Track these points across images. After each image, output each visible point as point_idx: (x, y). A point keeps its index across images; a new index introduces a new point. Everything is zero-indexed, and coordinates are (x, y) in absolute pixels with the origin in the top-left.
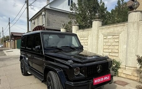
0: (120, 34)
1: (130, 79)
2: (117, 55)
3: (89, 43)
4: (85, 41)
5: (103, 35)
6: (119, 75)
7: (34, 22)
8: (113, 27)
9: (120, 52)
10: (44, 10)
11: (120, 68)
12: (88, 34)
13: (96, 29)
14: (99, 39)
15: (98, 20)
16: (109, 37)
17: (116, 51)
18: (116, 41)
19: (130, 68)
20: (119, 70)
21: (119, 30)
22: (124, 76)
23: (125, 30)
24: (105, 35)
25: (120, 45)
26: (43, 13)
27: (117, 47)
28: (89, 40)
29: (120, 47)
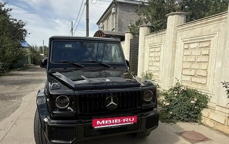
0: (212, 39)
1: (222, 132)
2: (203, 81)
3: (161, 57)
4: (156, 55)
5: (183, 41)
6: (202, 121)
7: (103, 26)
8: (201, 24)
9: (210, 75)
10: (114, 5)
11: (207, 108)
12: (161, 41)
13: (173, 31)
14: (177, 51)
15: (177, 14)
16: (192, 46)
17: (203, 73)
18: (204, 52)
19: (224, 110)
20: (204, 112)
21: (210, 30)
22: (211, 124)
23: (222, 28)
24: (187, 41)
25: (210, 62)
26: (113, 10)
27: (204, 66)
28: (162, 52)
29: (211, 64)
